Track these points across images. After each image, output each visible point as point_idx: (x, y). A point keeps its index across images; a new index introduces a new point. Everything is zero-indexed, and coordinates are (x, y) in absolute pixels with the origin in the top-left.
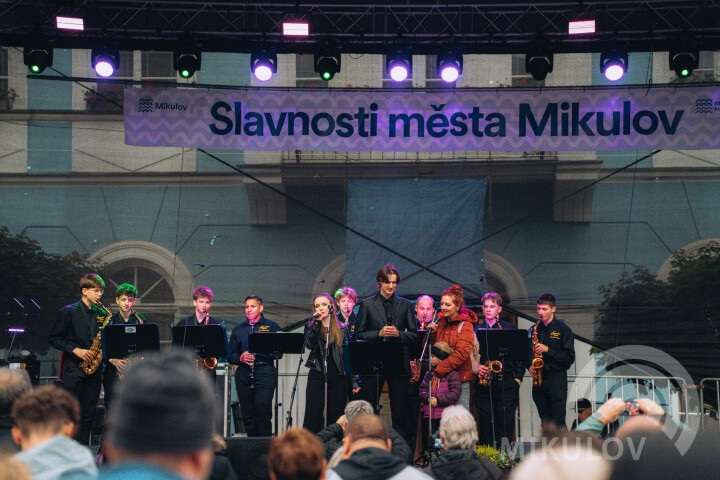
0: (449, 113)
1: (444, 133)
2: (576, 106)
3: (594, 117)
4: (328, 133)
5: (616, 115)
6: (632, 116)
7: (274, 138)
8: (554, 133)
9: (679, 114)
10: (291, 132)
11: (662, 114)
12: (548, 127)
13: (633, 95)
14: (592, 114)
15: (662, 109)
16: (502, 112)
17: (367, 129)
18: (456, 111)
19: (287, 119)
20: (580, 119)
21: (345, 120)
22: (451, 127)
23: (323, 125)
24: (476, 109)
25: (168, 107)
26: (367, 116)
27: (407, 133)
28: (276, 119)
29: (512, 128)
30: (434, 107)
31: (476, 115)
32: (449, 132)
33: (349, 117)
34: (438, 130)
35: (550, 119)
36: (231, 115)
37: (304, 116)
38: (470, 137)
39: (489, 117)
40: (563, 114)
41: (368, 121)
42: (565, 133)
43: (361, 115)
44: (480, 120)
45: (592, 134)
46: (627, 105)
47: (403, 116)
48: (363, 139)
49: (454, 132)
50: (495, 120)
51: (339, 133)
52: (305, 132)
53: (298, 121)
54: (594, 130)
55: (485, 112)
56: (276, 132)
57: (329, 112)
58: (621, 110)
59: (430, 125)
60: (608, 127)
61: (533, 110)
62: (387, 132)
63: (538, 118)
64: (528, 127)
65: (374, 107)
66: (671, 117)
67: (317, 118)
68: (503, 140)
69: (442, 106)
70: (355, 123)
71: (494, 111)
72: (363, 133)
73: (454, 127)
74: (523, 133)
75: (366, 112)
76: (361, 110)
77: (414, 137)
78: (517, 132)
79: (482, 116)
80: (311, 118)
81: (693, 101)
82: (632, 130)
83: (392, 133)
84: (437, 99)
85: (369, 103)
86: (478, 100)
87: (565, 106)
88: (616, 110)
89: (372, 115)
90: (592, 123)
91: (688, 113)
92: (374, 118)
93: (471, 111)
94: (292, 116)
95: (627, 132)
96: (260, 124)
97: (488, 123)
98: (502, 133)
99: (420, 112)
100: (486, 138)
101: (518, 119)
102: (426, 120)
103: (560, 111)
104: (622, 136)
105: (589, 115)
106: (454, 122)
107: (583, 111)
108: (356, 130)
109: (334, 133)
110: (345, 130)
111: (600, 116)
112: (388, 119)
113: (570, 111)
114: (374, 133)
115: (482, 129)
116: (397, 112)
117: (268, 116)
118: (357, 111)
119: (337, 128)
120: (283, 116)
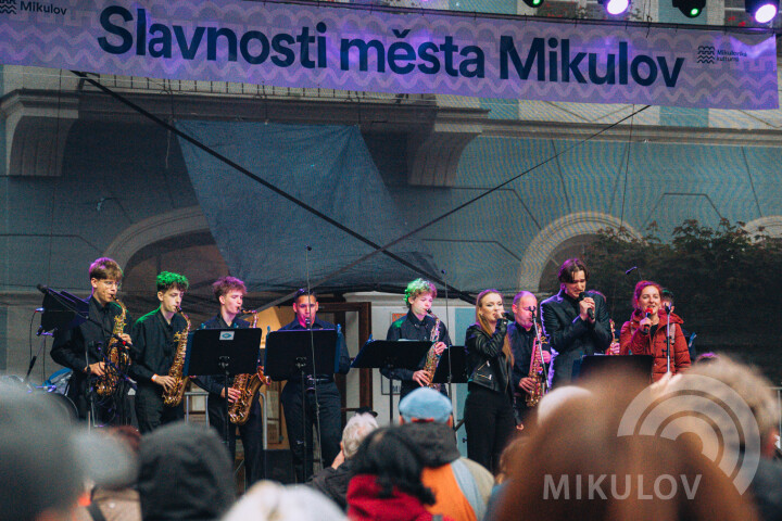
0: (416, 42)
1: (410, 68)
2: (565, 43)
3: (586, 60)
4: (260, 60)
5: (611, 58)
6: (630, 62)
7: (187, 62)
8: (541, 77)
9: (679, 62)
10: (212, 55)
11: (662, 60)
12: (534, 69)
13: (629, 34)
14: (584, 54)
15: (661, 54)
16: (481, 45)
17: (313, 57)
18: (426, 40)
19: (205, 36)
20: (571, 61)
21: (284, 43)
22: (419, 61)
23: (255, 49)
24: (449, 39)
25: (39, 8)
26: (312, 39)
27: (363, 66)
28: (189, 35)
29: (492, 68)
30: (396, 32)
31: (449, 47)
32: (416, 68)
33: (290, 39)
34: (401, 64)
35: (536, 58)
36: (132, 27)
37: (229, 34)
38: (442, 76)
39: (465, 51)
40: (551, 53)
41: (313, 46)
42: (553, 78)
43: (305, 38)
44: (454, 53)
45: (585, 82)
46: (623, 46)
47: (359, 43)
48: (308, 71)
49: (423, 68)
50: (473, 55)
51: (276, 60)
52: (233, 56)
53: (222, 40)
54: (586, 76)
55: (460, 43)
56: (189, 54)
57: (263, 30)
58: (616, 52)
59: (392, 57)
60: (601, 73)
61: (516, 45)
62: (338, 64)
63: (523, 56)
64: (511, 66)
65: (321, 27)
66: (671, 65)
67: (247, 36)
68: (482, 81)
69: (406, 32)
70: (296, 47)
71: (470, 43)
72: (306, 63)
73: (423, 62)
74: (504, 74)
75: (311, 33)
76: (305, 30)
77: (373, 73)
78: (497, 72)
79: (456, 48)
80: (239, 39)
81: (696, 47)
82: (630, 79)
83: (345, 66)
84: (401, 22)
85: (315, 21)
86: (451, 27)
87: (553, 42)
88: (612, 52)
89: (319, 38)
90: (584, 66)
91: (690, 62)
92: (322, 42)
93: (443, 42)
94: (213, 34)
95: (624, 81)
96: (166, 40)
97: (464, 58)
98: (480, 73)
99: (380, 39)
100: (461, 78)
101: (498, 56)
102: (386, 48)
103: (548, 49)
104: (617, 86)
105: (580, 56)
106: (424, 55)
107: (574, 51)
108: (298, 58)
109: (269, 60)
110: (283, 57)
111: (593, 58)
112: (339, 45)
113: (558, 50)
114: (323, 63)
115: (456, 66)
116: (352, 37)
117: (179, 30)
118: (300, 32)
119: (273, 53)
120: (199, 31)
